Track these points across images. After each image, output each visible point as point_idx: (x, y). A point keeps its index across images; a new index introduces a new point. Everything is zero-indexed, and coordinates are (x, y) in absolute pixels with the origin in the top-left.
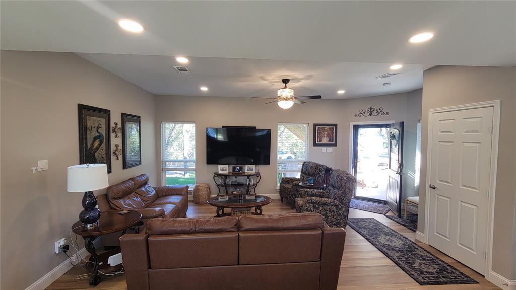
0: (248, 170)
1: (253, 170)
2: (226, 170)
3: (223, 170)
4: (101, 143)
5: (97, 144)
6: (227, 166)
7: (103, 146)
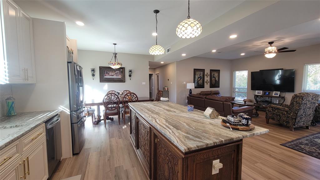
0: (275, 94)
1: (277, 95)
2: (260, 93)
3: (259, 93)
4: (201, 79)
5: (199, 79)
6: (262, 91)
7: (202, 80)
